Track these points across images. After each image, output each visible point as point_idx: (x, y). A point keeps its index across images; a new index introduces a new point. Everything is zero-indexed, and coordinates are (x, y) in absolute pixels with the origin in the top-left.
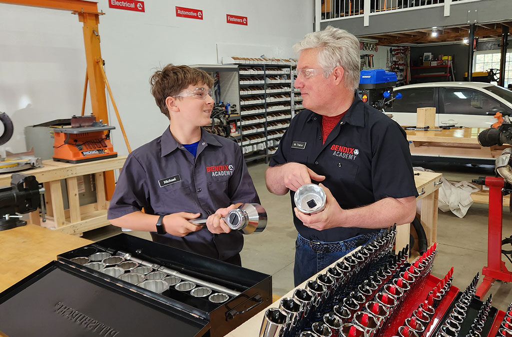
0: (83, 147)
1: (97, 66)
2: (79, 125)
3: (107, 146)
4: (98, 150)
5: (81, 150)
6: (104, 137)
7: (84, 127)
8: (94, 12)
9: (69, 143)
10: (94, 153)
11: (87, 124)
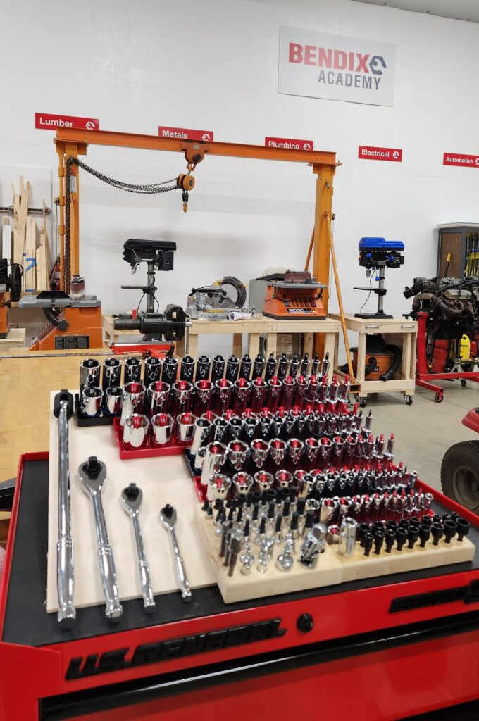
0: (291, 304)
1: (325, 220)
2: (291, 281)
3: (316, 306)
4: (305, 310)
5: (288, 306)
6: (316, 296)
7: (296, 283)
8: (332, 163)
9: (278, 299)
10: (300, 312)
11: (300, 281)
